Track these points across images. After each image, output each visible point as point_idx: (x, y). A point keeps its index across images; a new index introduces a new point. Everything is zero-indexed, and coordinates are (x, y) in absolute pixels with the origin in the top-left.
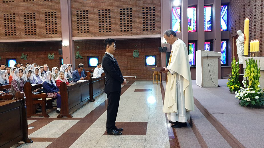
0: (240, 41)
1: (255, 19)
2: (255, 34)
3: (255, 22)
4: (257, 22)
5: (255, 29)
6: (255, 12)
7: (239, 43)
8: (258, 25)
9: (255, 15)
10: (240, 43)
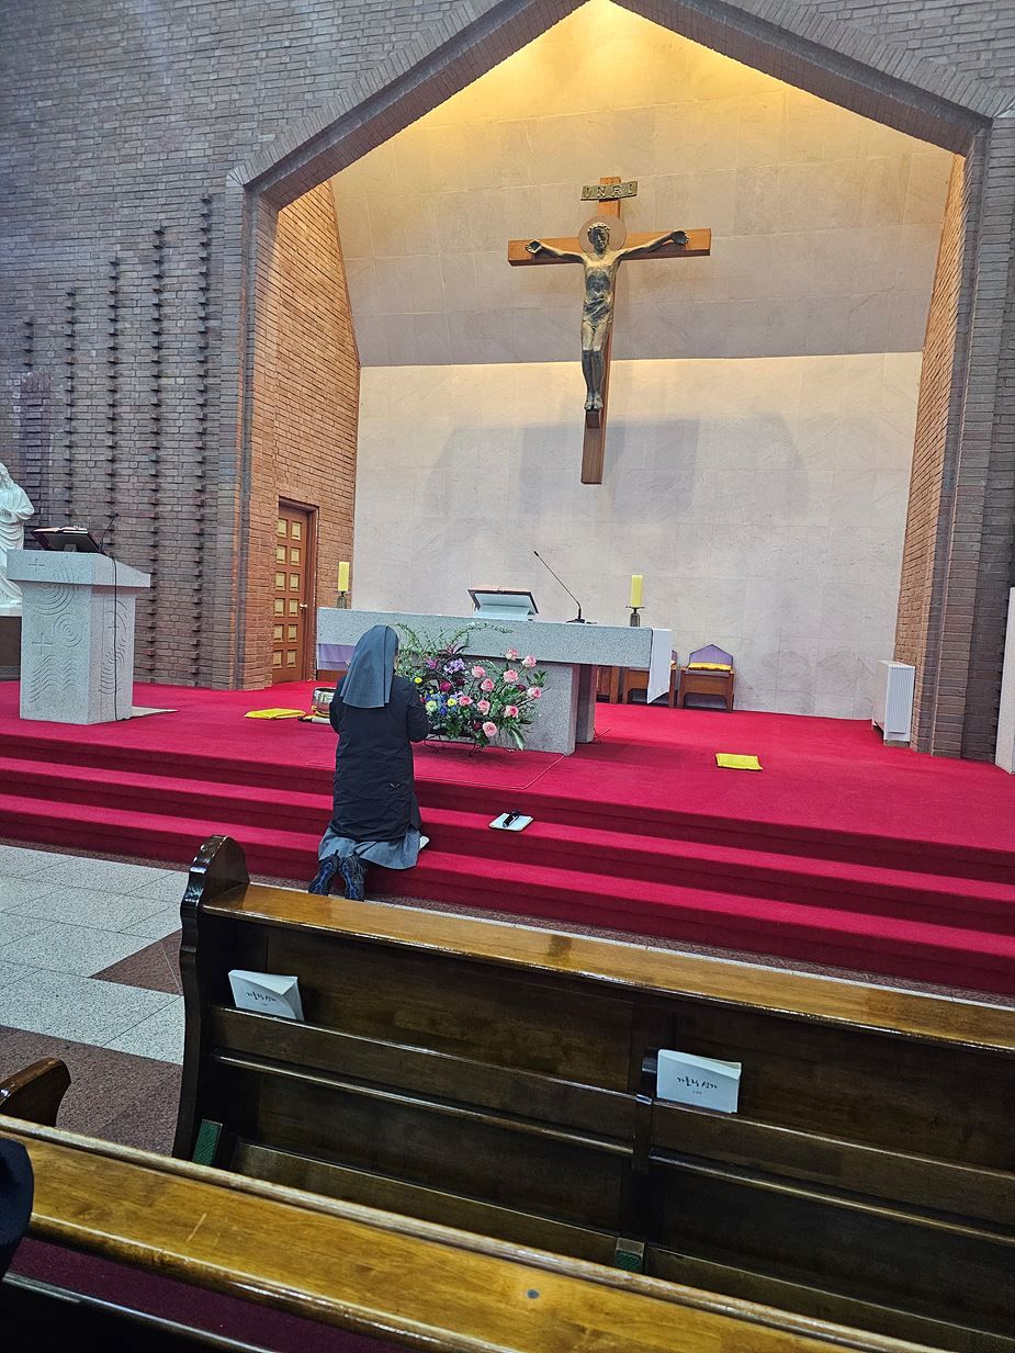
1: (70, 433)
2: (71, 497)
4: (81, 450)
5: (70, 474)
6: (71, 405)
9: (70, 419)
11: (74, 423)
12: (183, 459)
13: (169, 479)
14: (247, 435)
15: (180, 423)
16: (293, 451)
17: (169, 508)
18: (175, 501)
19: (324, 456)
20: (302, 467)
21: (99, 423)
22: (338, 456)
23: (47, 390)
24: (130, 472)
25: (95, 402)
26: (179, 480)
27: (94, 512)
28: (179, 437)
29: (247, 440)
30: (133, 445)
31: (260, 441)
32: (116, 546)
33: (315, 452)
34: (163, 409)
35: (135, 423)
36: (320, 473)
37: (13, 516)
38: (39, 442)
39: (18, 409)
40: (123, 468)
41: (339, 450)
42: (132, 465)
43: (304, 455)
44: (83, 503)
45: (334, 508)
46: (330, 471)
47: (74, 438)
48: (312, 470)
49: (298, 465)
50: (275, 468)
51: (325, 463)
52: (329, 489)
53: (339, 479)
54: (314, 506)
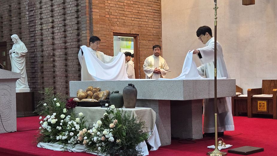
0: (17, 53)
1: (41, 19)
2: (42, 44)
3: (41, 24)
4: (44, 25)
5: (42, 35)
6: (41, 8)
7: (15, 55)
8: (47, 30)
9: (41, 14)
10: (17, 56)
11: (42, 15)
12: (73, 23)
13: (69, 32)
14: (91, 9)
15: (71, 9)
16: (120, 12)
17: (69, 44)
18: (71, 41)
19: (140, 12)
20: (127, 18)
21: (49, 14)
22: (149, 10)
23: (35, 4)
24: (57, 31)
25: (48, 5)
26: (71, 32)
27: (49, 49)
28: (71, 14)
29: (91, 12)
30: (58, 20)
31: (97, 11)
32: (56, 61)
33: (134, 11)
34: (66, 4)
35: (58, 11)
36: (138, 20)
37: (19, 54)
38: (33, 24)
39: (27, 13)
40: (56, 30)
41: (150, 8)
42: (59, 28)
43: (127, 13)
44: (46, 46)
45: (148, 34)
46: (145, 18)
47: (43, 20)
48: (133, 19)
49: (124, 18)
50: (110, 21)
51: (141, 15)
52: (144, 26)
53: (151, 21)
54: (136, 34)
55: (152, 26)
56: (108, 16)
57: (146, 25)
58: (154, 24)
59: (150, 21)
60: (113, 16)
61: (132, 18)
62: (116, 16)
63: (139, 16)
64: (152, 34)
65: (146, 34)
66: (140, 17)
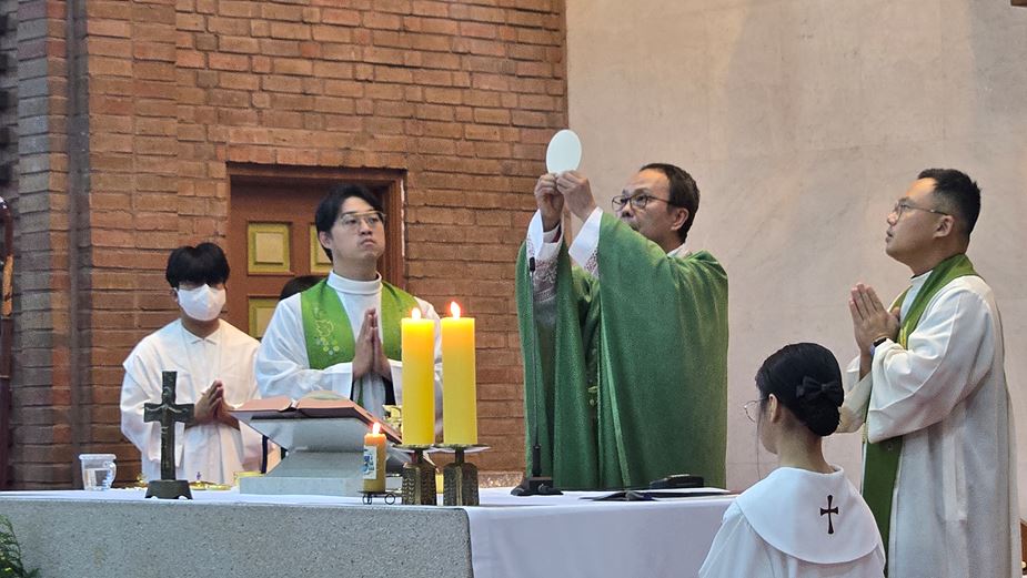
14: (77, 17)
29: (78, 36)
31: (120, 29)
50: (205, 88)
51: (423, 42)
52: (446, 113)
53: (491, 78)
54: (384, 170)
55: (502, 116)
56: (195, 59)
57: (458, 109)
58: (511, 100)
59: (486, 83)
60: (228, 58)
61: (360, 67)
62: (250, 55)
63: (407, 54)
64: (497, 167)
65: (457, 164)
66: (416, 58)
